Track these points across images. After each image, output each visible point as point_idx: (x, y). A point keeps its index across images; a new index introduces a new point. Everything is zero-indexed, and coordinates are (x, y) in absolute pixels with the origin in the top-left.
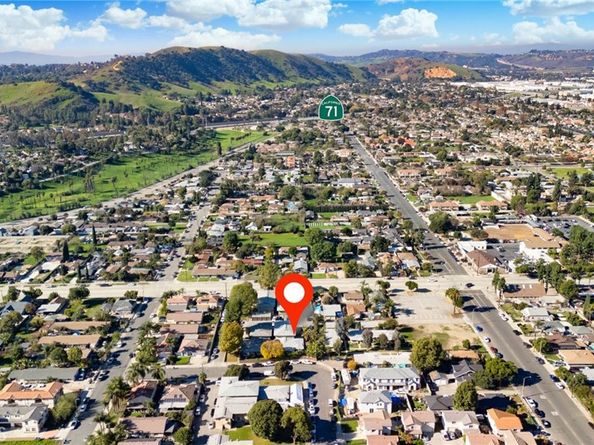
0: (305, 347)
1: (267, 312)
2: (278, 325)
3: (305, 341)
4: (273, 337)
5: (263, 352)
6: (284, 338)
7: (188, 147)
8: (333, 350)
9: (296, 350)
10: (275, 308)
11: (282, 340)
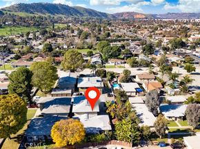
0: (113, 126)
1: (68, 89)
2: (78, 101)
3: (111, 118)
4: (71, 115)
5: (55, 135)
6: (85, 115)
7: (39, 25)
8: (153, 129)
9: (101, 132)
10: (76, 85)
11: (83, 118)
